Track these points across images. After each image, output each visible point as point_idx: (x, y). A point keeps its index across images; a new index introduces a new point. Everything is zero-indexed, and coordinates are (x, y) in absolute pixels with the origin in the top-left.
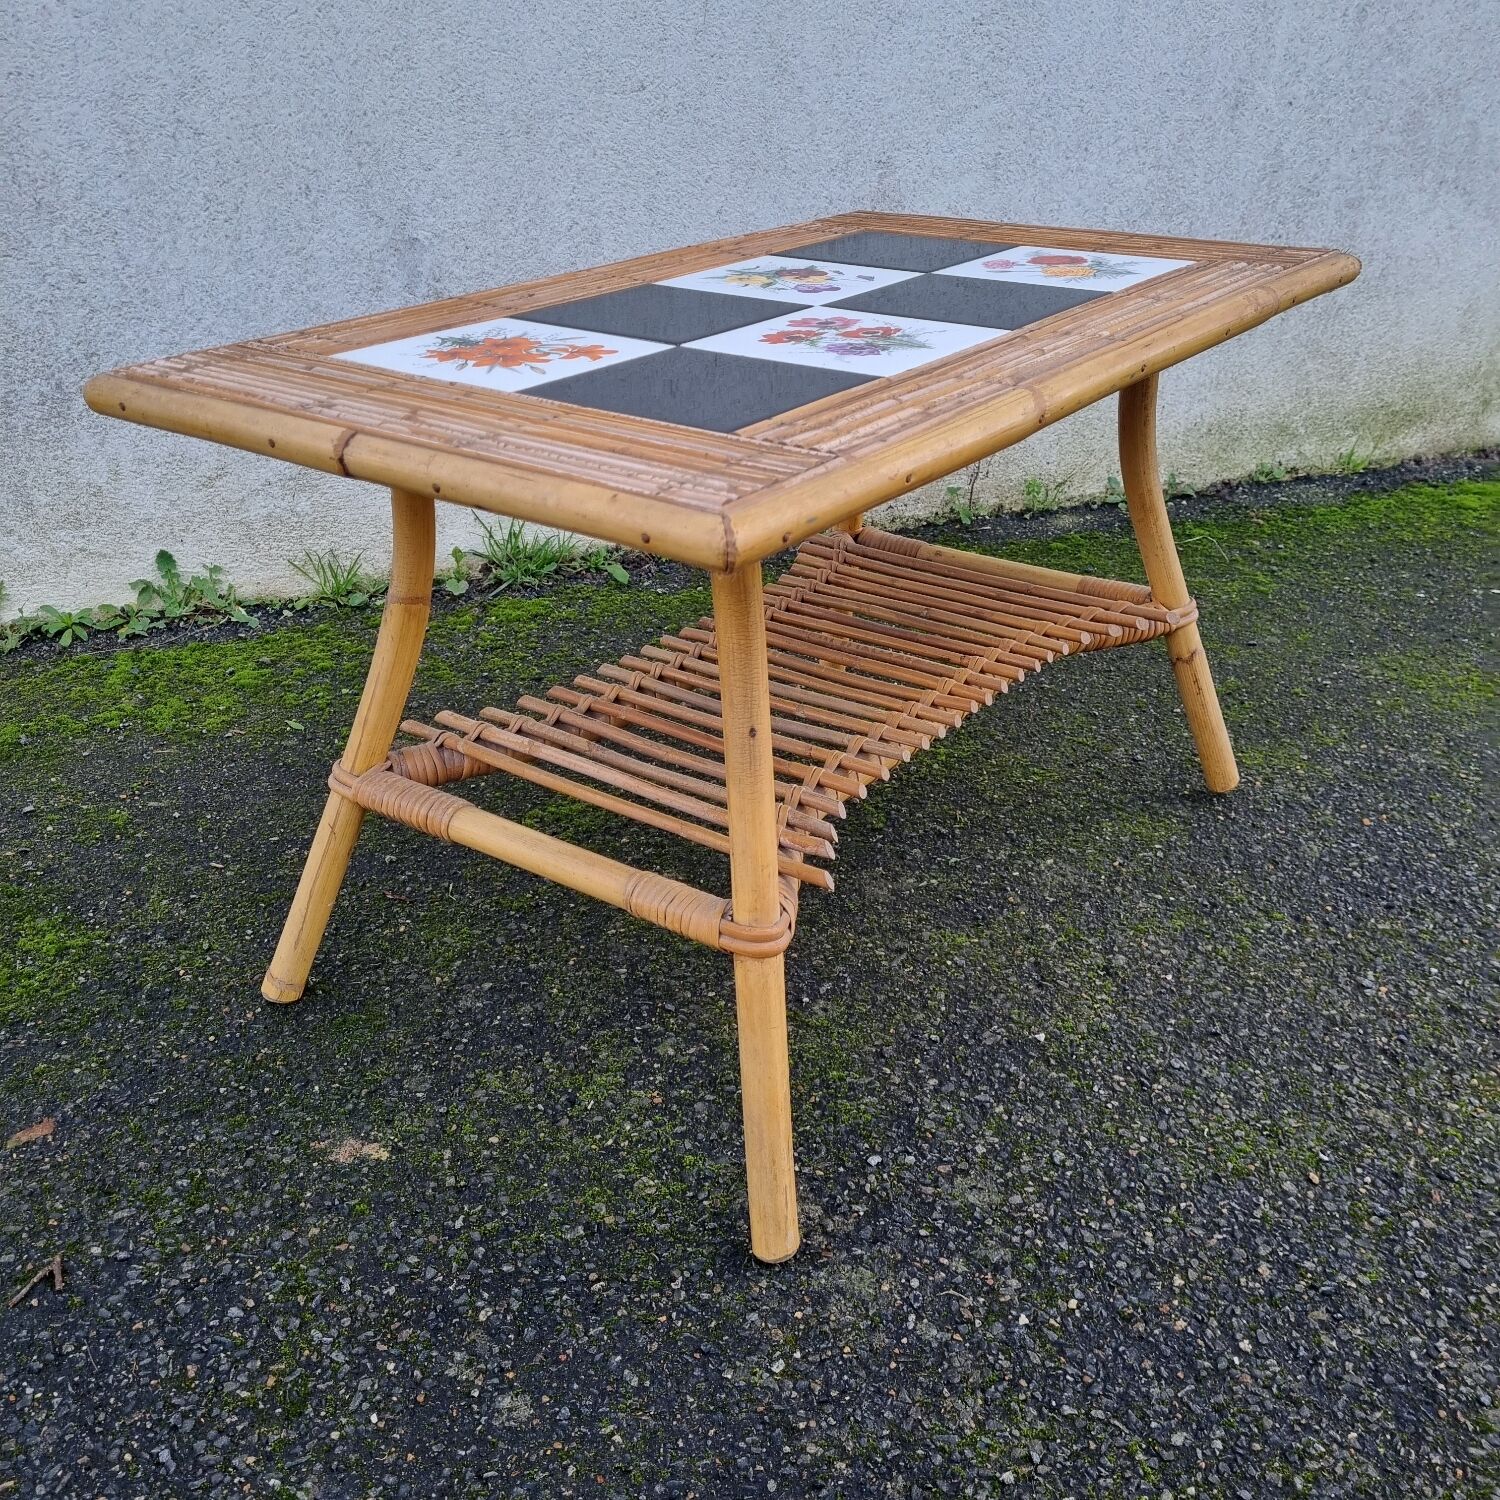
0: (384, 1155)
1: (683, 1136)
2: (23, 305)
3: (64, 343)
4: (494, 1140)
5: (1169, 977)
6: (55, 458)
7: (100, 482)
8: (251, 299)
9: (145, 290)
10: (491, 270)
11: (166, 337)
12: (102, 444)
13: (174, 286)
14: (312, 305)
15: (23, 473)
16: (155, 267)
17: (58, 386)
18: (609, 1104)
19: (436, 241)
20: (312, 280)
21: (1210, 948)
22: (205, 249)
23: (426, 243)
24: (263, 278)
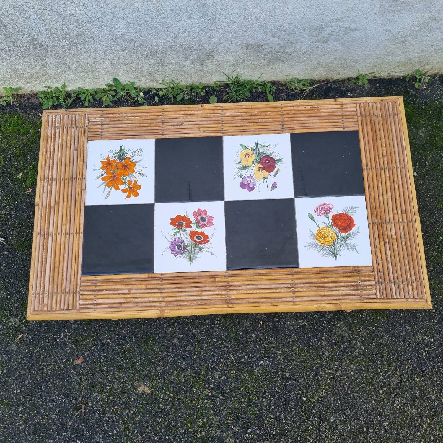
0: (149, 392)
1: (212, 408)
2: (54, 22)
3: (71, 32)
4: (172, 395)
5: (348, 384)
6: (75, 58)
7: (91, 63)
8: (139, 21)
9: (98, 19)
10: (237, 12)
11: (108, 30)
12: (90, 55)
13: (109, 17)
14: (163, 22)
15: (65, 61)
16: (101, 12)
17: (72, 42)
18: (199, 392)
19: (214, 4)
20: (163, 16)
21: (365, 375)
22: (119, 8)
23: (210, 5)
24: (144, 15)
